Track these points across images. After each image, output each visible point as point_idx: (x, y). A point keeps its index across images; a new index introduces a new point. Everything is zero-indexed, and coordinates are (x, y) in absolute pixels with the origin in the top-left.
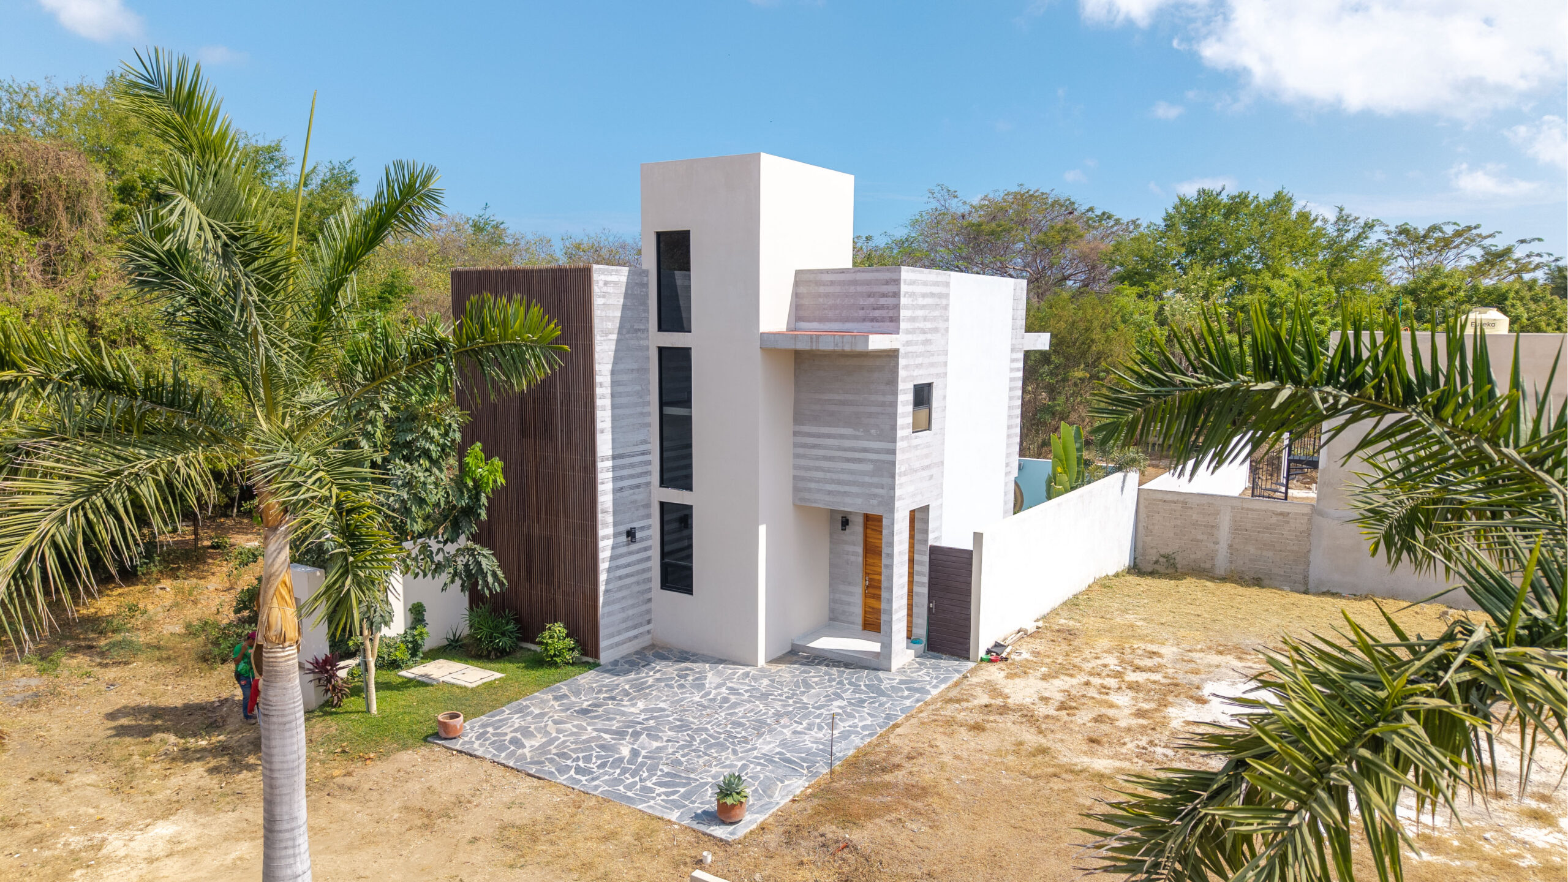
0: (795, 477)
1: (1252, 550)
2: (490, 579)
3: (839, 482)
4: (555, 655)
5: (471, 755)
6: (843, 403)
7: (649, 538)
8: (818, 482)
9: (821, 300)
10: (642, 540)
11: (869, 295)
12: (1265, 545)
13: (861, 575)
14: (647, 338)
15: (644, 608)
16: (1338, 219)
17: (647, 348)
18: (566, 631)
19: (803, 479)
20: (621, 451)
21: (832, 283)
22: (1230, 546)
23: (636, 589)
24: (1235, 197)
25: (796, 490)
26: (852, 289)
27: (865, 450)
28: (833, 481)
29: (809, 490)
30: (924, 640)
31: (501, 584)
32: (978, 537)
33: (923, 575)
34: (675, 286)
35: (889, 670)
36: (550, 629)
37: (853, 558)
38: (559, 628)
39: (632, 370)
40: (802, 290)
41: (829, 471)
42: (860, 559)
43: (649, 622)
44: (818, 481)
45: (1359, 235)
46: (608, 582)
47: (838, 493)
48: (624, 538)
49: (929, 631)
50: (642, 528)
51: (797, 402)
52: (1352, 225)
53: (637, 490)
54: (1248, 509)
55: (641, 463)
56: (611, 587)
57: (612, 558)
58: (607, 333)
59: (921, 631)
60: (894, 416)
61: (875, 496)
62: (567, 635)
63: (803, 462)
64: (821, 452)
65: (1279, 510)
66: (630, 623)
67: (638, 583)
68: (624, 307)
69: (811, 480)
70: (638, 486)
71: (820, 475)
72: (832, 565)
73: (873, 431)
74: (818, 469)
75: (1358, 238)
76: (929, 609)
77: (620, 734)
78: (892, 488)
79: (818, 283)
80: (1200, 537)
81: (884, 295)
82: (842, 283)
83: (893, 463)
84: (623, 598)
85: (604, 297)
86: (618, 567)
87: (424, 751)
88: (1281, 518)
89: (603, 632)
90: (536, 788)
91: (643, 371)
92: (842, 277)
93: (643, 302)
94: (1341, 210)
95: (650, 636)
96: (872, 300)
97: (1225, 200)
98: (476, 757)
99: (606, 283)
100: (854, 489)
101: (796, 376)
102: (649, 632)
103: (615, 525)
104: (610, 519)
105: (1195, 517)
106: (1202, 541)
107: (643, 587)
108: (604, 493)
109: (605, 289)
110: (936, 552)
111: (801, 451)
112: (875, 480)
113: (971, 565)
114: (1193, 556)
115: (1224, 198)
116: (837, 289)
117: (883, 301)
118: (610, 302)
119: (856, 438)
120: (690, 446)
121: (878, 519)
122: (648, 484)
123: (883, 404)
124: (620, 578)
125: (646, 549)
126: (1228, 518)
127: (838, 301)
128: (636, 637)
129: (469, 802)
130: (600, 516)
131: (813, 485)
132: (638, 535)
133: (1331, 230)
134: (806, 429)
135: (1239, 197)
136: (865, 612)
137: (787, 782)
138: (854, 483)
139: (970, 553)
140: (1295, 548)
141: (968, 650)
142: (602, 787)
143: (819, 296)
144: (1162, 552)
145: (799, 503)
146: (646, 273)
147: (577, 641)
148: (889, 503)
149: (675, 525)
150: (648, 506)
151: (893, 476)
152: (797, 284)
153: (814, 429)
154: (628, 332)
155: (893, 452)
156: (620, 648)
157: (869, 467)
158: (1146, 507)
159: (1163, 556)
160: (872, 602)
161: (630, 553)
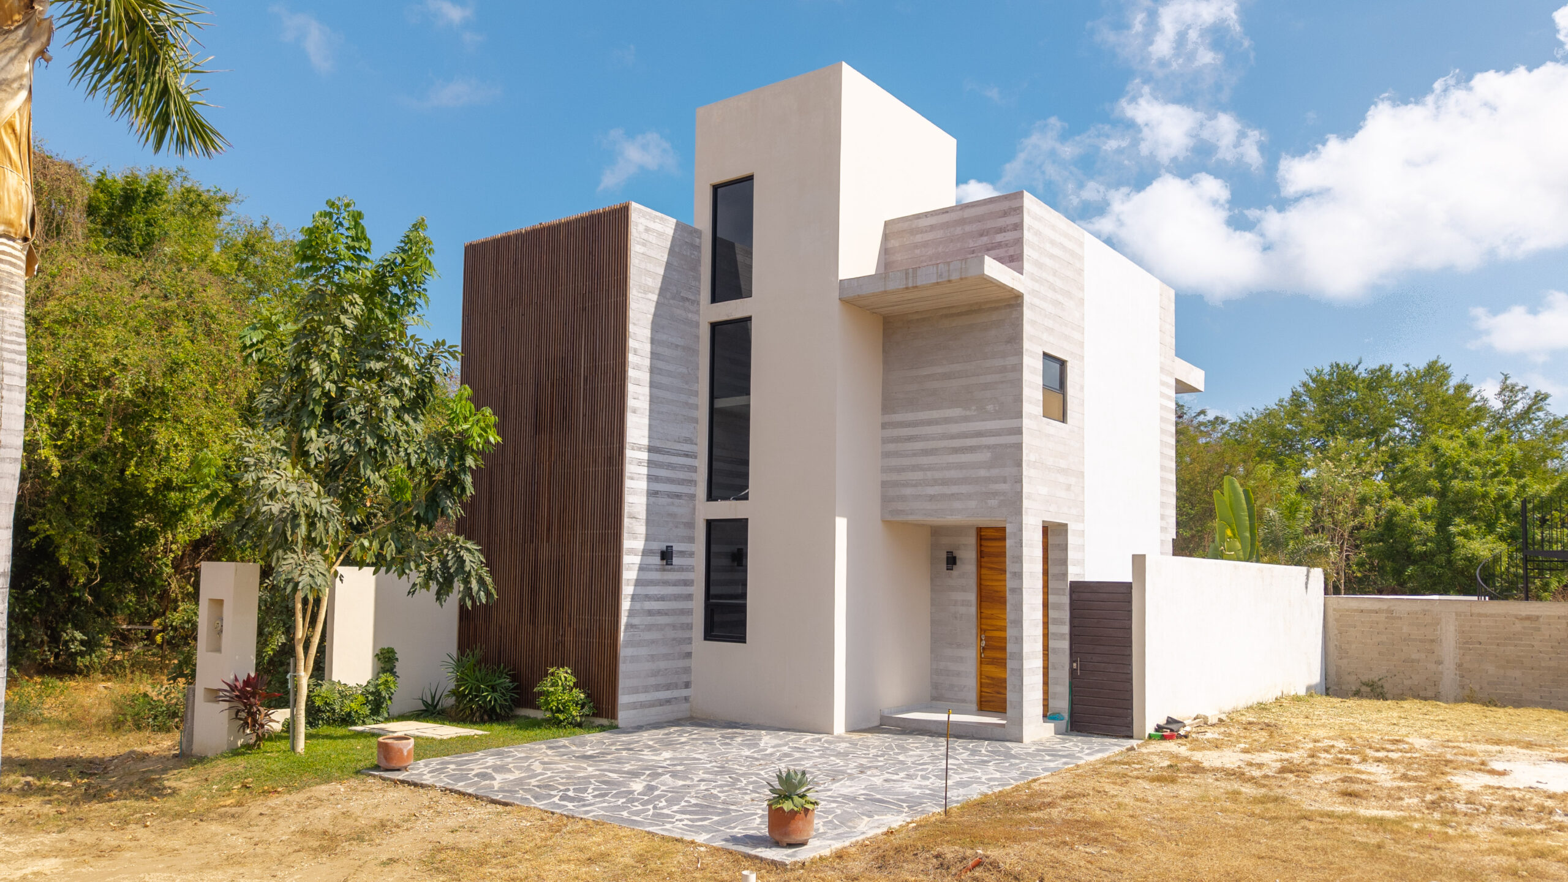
0: (884, 484)
1: (1491, 669)
2: (474, 585)
3: (945, 482)
4: (559, 711)
5: (415, 785)
6: (948, 376)
7: (690, 569)
8: (915, 486)
9: (917, 251)
10: (682, 569)
11: (981, 234)
12: (1508, 662)
13: (974, 631)
14: (697, 312)
15: (682, 663)
16: (1503, 390)
17: (697, 325)
18: (574, 680)
19: (896, 484)
20: (658, 444)
21: (932, 228)
22: (1460, 666)
23: (671, 634)
24: (1375, 370)
25: (886, 500)
26: (958, 231)
27: (979, 434)
28: (935, 482)
29: (903, 498)
30: (1066, 716)
31: (488, 594)
32: (1139, 562)
33: (1061, 622)
34: (735, 261)
35: (1020, 740)
36: (553, 674)
37: (962, 610)
38: (565, 675)
39: (677, 346)
40: (894, 243)
41: (930, 468)
42: (973, 610)
43: (687, 685)
44: (916, 484)
45: (1530, 408)
46: (632, 613)
47: (944, 497)
48: (656, 560)
49: (1072, 703)
50: (682, 553)
51: (886, 384)
52: (1520, 395)
53: (677, 501)
54: (1479, 615)
55: (683, 467)
56: (636, 621)
57: (638, 583)
58: (646, 290)
59: (1062, 704)
60: (1018, 383)
61: (995, 494)
62: (576, 685)
63: (894, 462)
64: (919, 445)
65: (1524, 614)
66: (661, 680)
67: (674, 627)
68: (668, 265)
69: (906, 484)
70: (678, 496)
71: (918, 475)
72: (934, 622)
73: (990, 408)
74: (915, 468)
75: (1528, 411)
76: (1072, 672)
77: (634, 774)
78: (1019, 480)
79: (913, 232)
80: (1415, 656)
81: (1001, 230)
82: (945, 226)
83: (1019, 447)
84: (653, 642)
85: (644, 245)
86: (648, 598)
87: (354, 782)
88: (1527, 624)
89: (623, 683)
90: (498, 813)
91: (693, 351)
92: (945, 218)
93: (695, 266)
94: (1506, 378)
95: (687, 705)
96: (985, 239)
97: (1364, 375)
98: (422, 786)
99: (647, 230)
100: (964, 489)
101: (885, 351)
102: (686, 699)
103: (648, 538)
104: (641, 529)
105: (1405, 629)
106: (1419, 661)
107: (680, 634)
108: (634, 492)
109: (645, 236)
110: (1079, 589)
111: (891, 447)
112: (995, 472)
113: (1130, 602)
114: (1407, 682)
115: (1362, 372)
116: (939, 234)
117: (999, 238)
118: (652, 253)
119: (966, 419)
120: (746, 463)
121: (999, 534)
122: (692, 497)
123: (1003, 370)
124: (650, 613)
125: (687, 583)
126: (1452, 628)
127: (940, 249)
128: (668, 701)
129: (397, 826)
130: (626, 521)
131: (908, 491)
132: (676, 561)
133: (1496, 405)
134: (898, 417)
135: (1380, 370)
136: (981, 685)
137: (876, 817)
138: (964, 481)
139: (1128, 586)
140: (1553, 664)
141: (1130, 725)
142: (596, 811)
143: (916, 246)
144: (1365, 679)
145: (889, 518)
146: (697, 233)
147: (588, 696)
148: (1015, 503)
149: (725, 562)
150: (690, 525)
151: (1019, 464)
152: (886, 237)
153: (910, 417)
154: (673, 298)
155: (1019, 431)
156: (647, 711)
157: (985, 456)
158: (1337, 620)
159: (1366, 684)
160: (992, 670)
161: (666, 583)
